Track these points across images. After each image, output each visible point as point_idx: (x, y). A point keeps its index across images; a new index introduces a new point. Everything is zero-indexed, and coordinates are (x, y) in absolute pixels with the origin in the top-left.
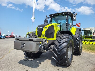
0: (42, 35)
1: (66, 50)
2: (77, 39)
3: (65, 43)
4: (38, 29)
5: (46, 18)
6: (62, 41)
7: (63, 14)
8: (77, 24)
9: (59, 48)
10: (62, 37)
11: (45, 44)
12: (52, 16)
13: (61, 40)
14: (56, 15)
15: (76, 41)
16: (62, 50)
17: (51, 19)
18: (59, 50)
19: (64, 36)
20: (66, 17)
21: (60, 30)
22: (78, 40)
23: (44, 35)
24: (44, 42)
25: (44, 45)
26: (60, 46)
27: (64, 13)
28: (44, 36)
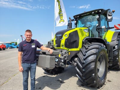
0: (61, 45)
1: (93, 66)
2: (114, 48)
3: (93, 56)
4: (56, 37)
5: (69, 21)
6: (88, 52)
7: (93, 13)
8: (115, 26)
9: (84, 63)
10: (89, 46)
11: (65, 57)
12: (77, 18)
13: (86, 52)
14: (82, 15)
15: (114, 50)
16: (88, 66)
17: (77, 21)
18: (84, 65)
19: (91, 46)
20: (97, 17)
21: (89, 36)
22: (117, 49)
23: (64, 44)
24: (64, 53)
25: (64, 59)
26: (84, 59)
27: (94, 11)
28: (64, 46)
